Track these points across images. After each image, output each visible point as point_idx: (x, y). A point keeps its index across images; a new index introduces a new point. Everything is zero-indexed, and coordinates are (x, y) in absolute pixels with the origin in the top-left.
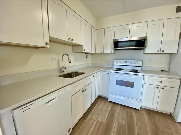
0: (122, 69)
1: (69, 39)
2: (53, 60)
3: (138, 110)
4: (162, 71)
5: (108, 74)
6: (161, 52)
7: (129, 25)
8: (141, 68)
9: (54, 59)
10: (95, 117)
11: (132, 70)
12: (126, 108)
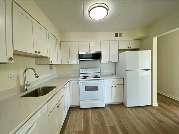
0: (88, 76)
1: (36, 52)
2: (11, 78)
3: (103, 107)
4: (112, 74)
5: (77, 82)
6: (110, 62)
7: (89, 42)
8: (100, 73)
9: (12, 76)
10: (72, 129)
11: (95, 76)
12: (95, 110)
